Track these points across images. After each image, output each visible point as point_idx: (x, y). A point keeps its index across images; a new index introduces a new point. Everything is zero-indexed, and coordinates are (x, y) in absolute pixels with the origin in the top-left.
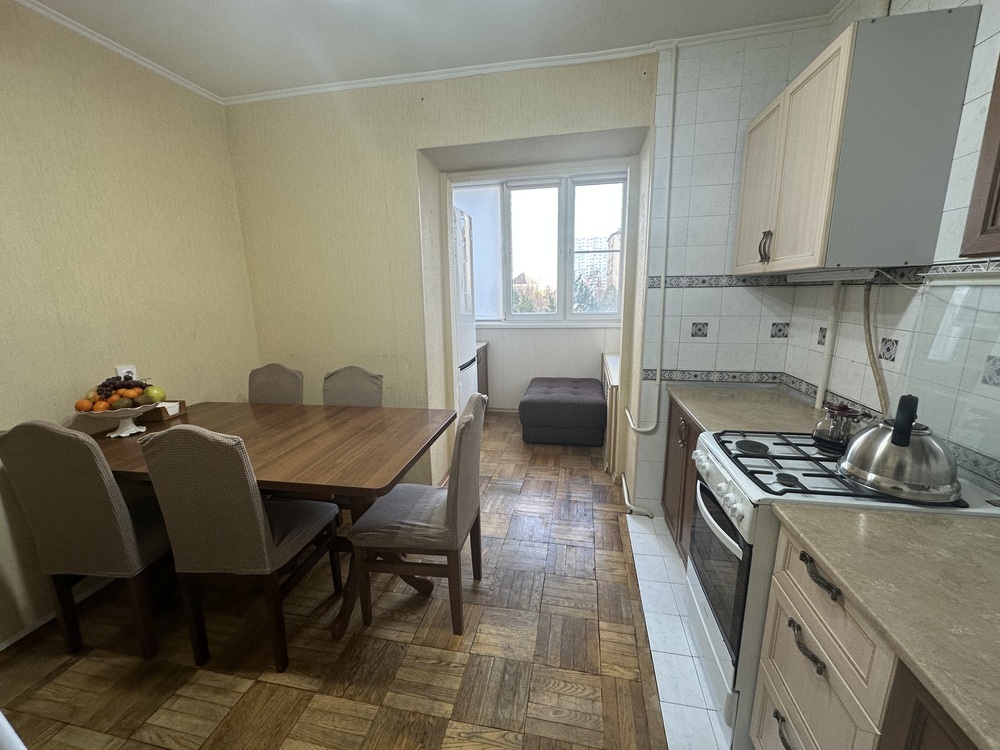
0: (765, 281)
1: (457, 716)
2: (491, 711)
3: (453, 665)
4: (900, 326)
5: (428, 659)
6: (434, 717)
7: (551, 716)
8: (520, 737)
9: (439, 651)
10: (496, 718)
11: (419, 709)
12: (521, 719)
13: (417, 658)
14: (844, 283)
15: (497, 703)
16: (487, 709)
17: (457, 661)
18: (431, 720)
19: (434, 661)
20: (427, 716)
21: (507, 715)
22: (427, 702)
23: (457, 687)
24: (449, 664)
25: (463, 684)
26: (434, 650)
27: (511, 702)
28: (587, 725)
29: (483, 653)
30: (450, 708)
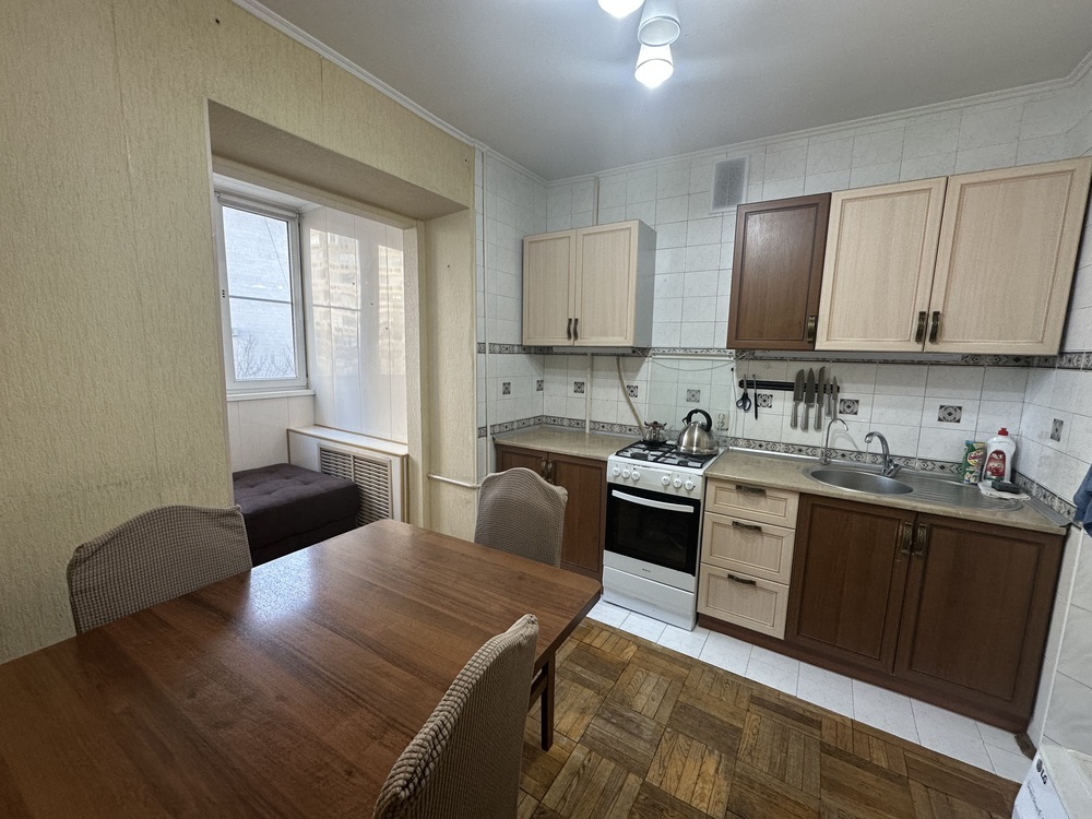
0: (532, 351)
1: (642, 773)
2: (642, 743)
3: (586, 762)
4: (638, 378)
5: (570, 785)
6: (639, 794)
7: (656, 704)
8: (669, 730)
9: (563, 771)
10: (651, 742)
11: (628, 807)
12: (654, 724)
13: (564, 798)
14: (593, 354)
15: (637, 736)
16: (641, 747)
17: (582, 757)
18: (642, 797)
19: (576, 780)
20: (636, 801)
21: (649, 733)
22: (622, 797)
23: (613, 765)
24: (584, 767)
25: (611, 758)
26: (559, 778)
27: (638, 726)
28: (666, 685)
29: (582, 732)
30: (632, 777)
